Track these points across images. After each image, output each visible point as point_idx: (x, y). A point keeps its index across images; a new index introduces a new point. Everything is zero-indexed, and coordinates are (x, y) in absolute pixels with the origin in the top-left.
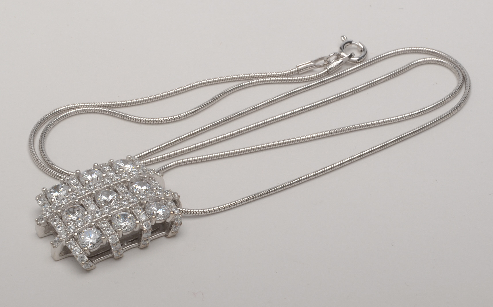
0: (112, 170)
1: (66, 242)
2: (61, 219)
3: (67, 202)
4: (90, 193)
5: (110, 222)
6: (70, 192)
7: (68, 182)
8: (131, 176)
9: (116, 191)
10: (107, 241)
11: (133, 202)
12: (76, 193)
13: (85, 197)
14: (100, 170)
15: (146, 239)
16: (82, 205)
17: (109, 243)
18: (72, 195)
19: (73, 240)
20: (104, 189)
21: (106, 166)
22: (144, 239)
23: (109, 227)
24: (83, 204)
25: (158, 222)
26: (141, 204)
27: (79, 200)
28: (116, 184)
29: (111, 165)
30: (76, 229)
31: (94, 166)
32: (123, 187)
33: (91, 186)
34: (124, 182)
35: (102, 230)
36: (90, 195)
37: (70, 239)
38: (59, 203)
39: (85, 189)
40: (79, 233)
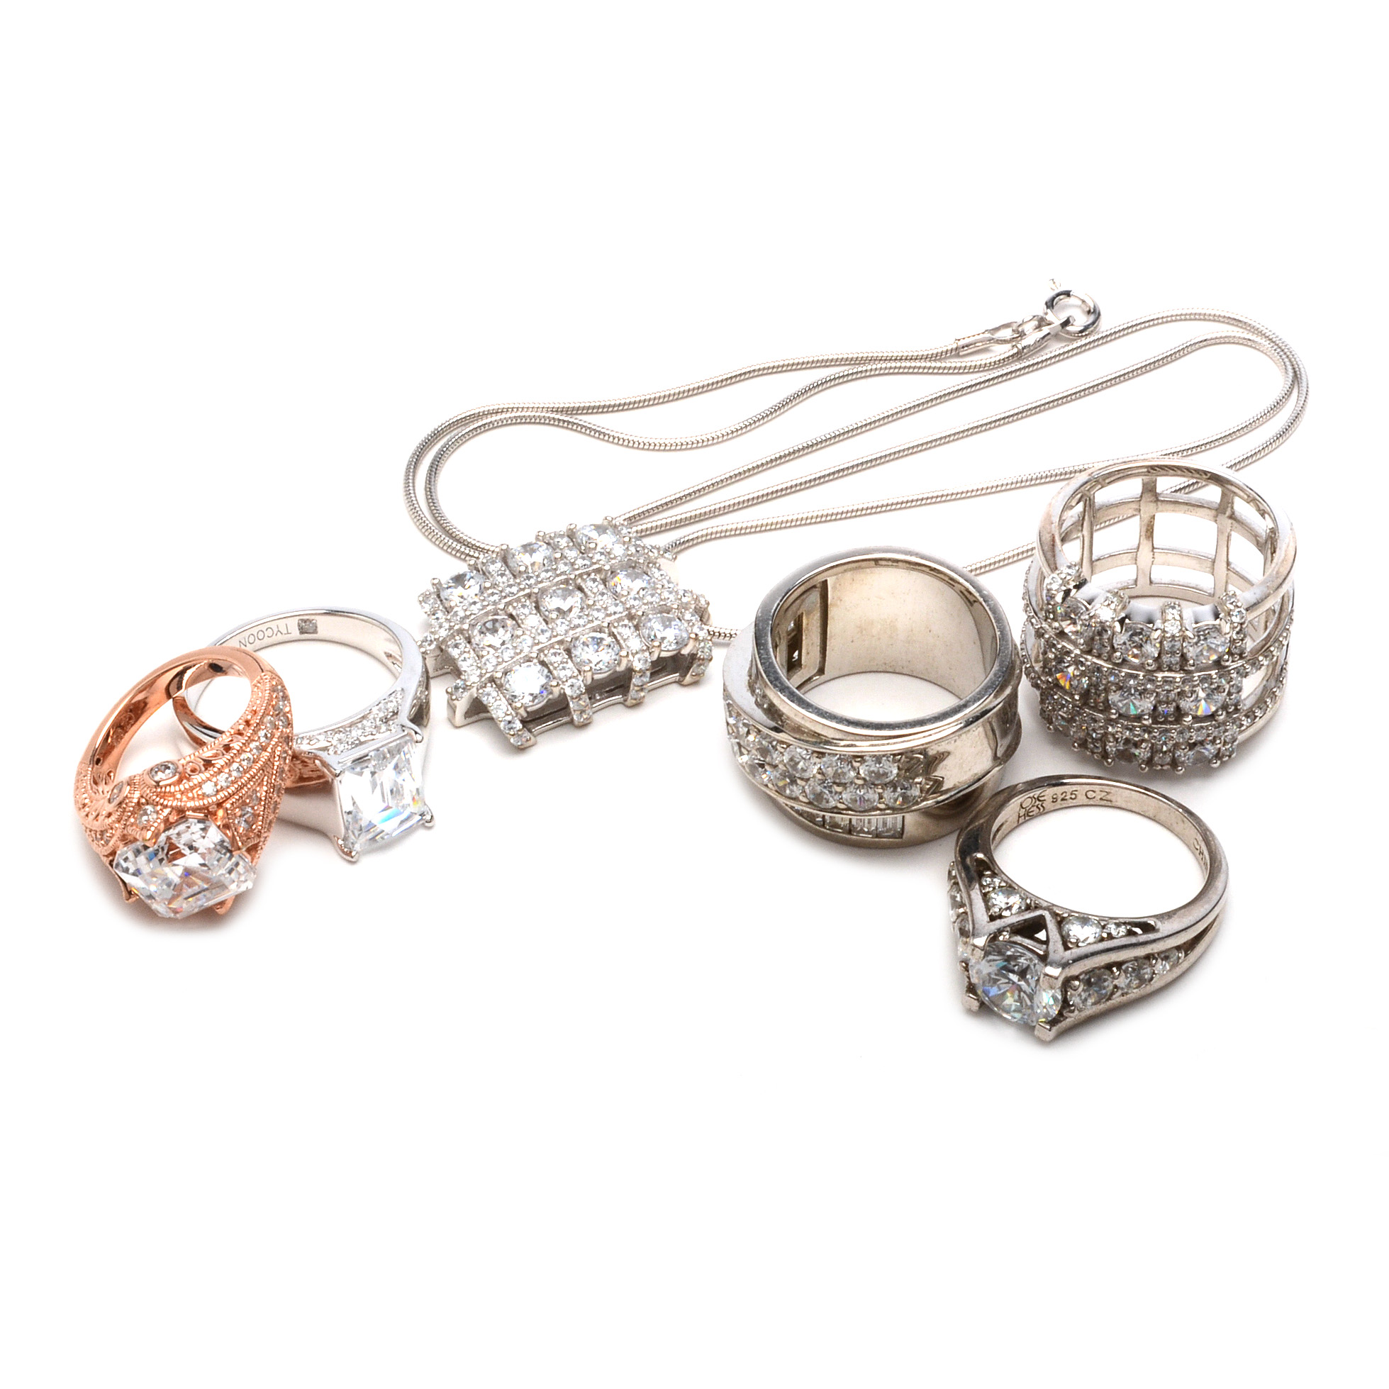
0: (574, 545)
1: (478, 690)
2: (469, 642)
3: (482, 609)
4: (527, 591)
5: (568, 651)
6: (487, 589)
7: (484, 568)
8: (612, 559)
9: (580, 589)
10: (562, 691)
11: (615, 613)
12: (501, 592)
13: (518, 600)
14: (548, 544)
15: (638, 688)
16: (511, 616)
17: (565, 694)
18: (493, 594)
19: (492, 686)
20: (557, 584)
21: (562, 536)
22: (636, 688)
23: (567, 662)
24: (514, 613)
25: (664, 654)
26: (631, 617)
27: (508, 604)
28: (581, 575)
29: (571, 535)
30: (499, 664)
31: (537, 538)
32: (594, 580)
33: (532, 577)
34: (598, 571)
35: (551, 668)
36: (529, 596)
37: (486, 684)
38: (466, 610)
39: (519, 584)
40: (505, 673)
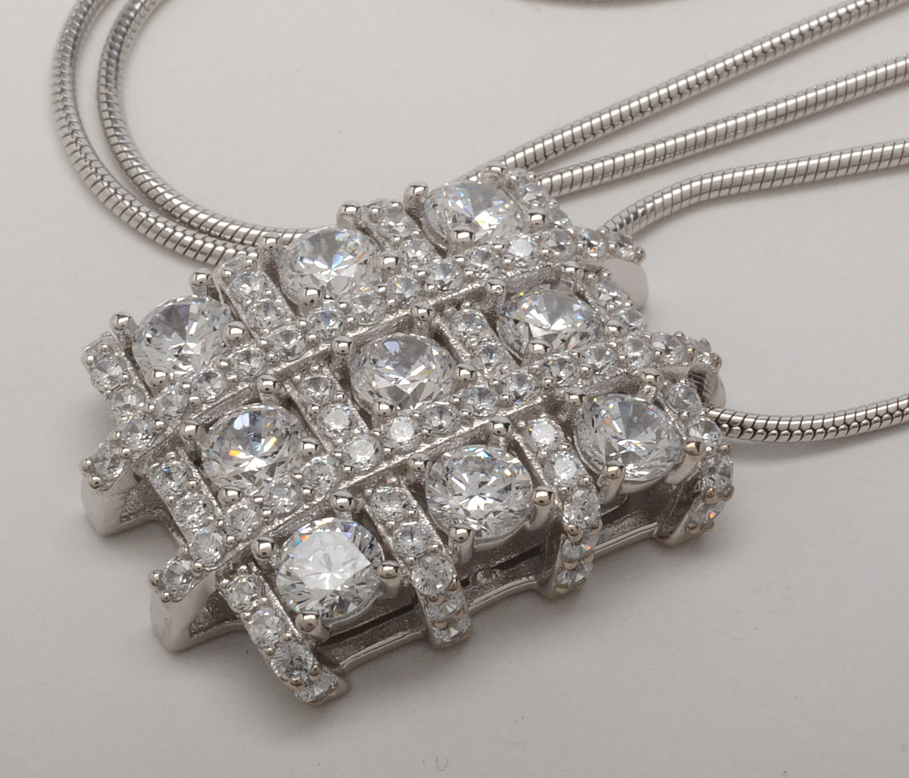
0: (423, 234)
1: (219, 579)
2: (198, 463)
3: (225, 391)
4: (323, 347)
5: (418, 491)
6: (237, 341)
7: (227, 290)
8: (508, 268)
9: (440, 338)
10: (406, 582)
11: (518, 398)
12: (267, 349)
13: (304, 368)
14: (365, 231)
15: (573, 566)
16: (289, 403)
17: (411, 587)
18: (248, 356)
19: (250, 571)
20: (389, 329)
21: (394, 213)
22: (568, 566)
23: (414, 517)
24: (295, 396)
25: (628, 488)
26: (554, 407)
27: (283, 378)
28: (440, 308)
29: (415, 210)
30: (267, 521)
31: (341, 218)
32: (469, 320)
33: (333, 315)
34: (478, 296)
35: (380, 527)
36: (328, 357)
37: (236, 566)
38: (189, 392)
39: (305, 331)
40: (279, 541)
